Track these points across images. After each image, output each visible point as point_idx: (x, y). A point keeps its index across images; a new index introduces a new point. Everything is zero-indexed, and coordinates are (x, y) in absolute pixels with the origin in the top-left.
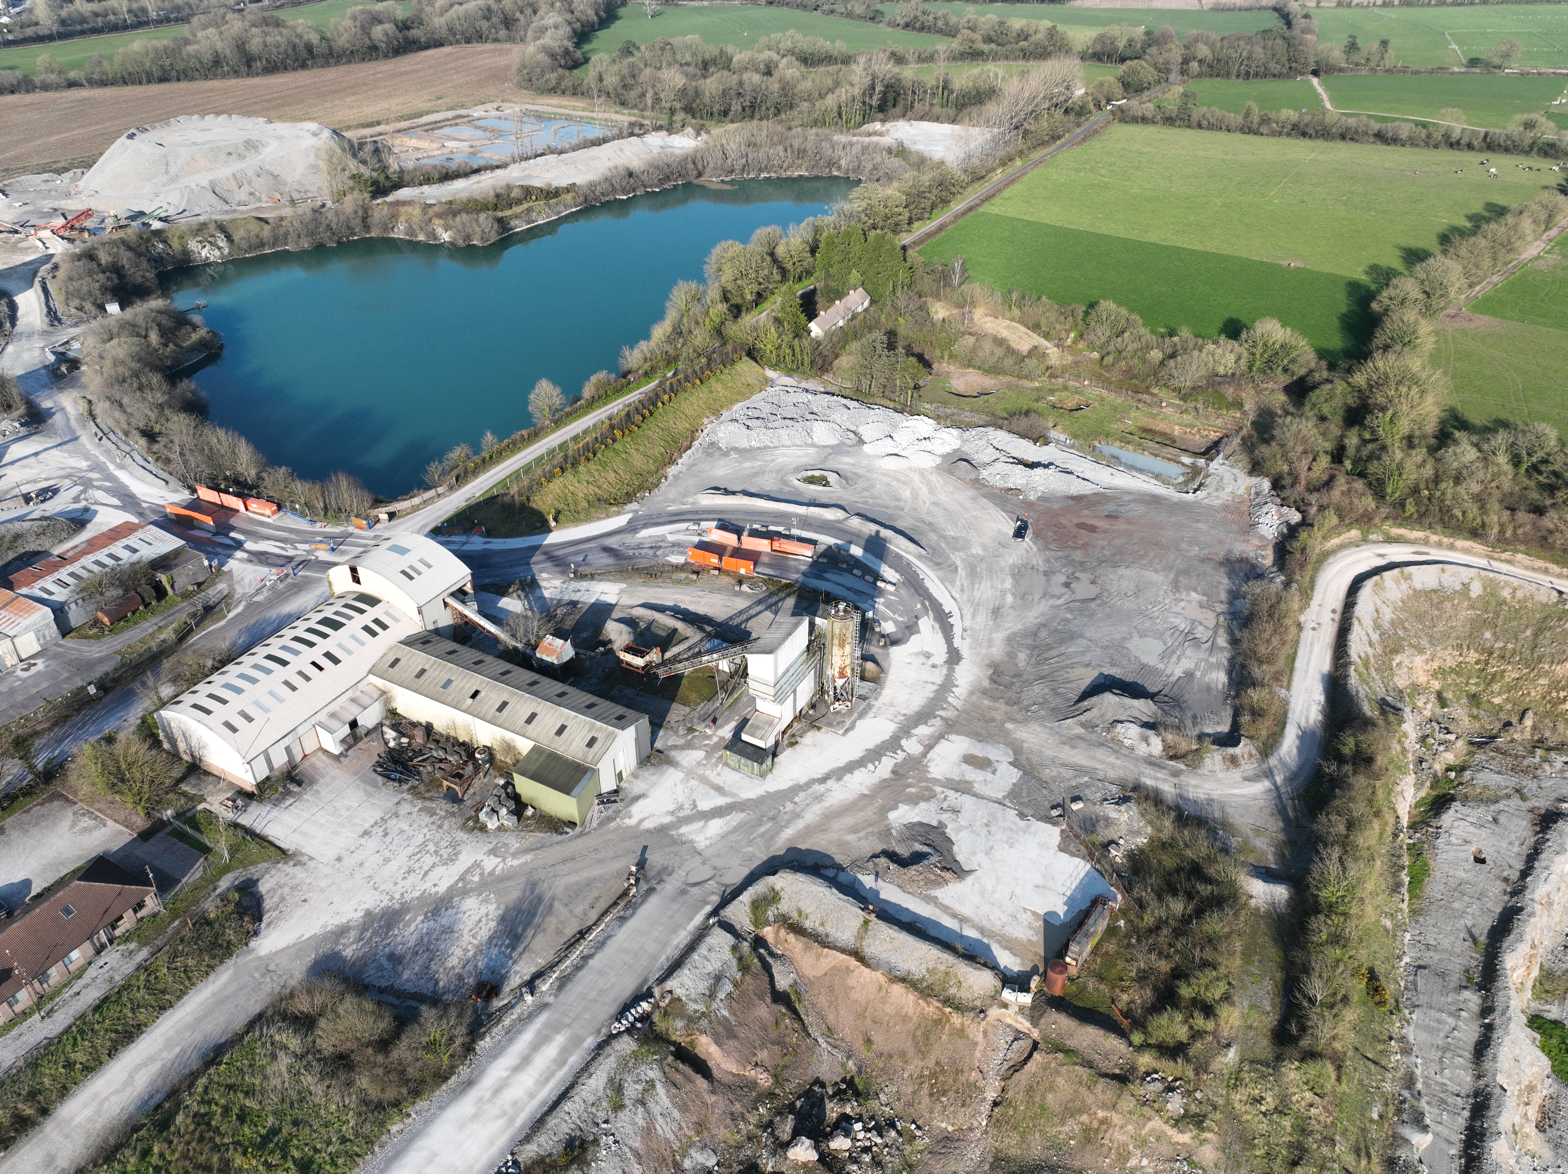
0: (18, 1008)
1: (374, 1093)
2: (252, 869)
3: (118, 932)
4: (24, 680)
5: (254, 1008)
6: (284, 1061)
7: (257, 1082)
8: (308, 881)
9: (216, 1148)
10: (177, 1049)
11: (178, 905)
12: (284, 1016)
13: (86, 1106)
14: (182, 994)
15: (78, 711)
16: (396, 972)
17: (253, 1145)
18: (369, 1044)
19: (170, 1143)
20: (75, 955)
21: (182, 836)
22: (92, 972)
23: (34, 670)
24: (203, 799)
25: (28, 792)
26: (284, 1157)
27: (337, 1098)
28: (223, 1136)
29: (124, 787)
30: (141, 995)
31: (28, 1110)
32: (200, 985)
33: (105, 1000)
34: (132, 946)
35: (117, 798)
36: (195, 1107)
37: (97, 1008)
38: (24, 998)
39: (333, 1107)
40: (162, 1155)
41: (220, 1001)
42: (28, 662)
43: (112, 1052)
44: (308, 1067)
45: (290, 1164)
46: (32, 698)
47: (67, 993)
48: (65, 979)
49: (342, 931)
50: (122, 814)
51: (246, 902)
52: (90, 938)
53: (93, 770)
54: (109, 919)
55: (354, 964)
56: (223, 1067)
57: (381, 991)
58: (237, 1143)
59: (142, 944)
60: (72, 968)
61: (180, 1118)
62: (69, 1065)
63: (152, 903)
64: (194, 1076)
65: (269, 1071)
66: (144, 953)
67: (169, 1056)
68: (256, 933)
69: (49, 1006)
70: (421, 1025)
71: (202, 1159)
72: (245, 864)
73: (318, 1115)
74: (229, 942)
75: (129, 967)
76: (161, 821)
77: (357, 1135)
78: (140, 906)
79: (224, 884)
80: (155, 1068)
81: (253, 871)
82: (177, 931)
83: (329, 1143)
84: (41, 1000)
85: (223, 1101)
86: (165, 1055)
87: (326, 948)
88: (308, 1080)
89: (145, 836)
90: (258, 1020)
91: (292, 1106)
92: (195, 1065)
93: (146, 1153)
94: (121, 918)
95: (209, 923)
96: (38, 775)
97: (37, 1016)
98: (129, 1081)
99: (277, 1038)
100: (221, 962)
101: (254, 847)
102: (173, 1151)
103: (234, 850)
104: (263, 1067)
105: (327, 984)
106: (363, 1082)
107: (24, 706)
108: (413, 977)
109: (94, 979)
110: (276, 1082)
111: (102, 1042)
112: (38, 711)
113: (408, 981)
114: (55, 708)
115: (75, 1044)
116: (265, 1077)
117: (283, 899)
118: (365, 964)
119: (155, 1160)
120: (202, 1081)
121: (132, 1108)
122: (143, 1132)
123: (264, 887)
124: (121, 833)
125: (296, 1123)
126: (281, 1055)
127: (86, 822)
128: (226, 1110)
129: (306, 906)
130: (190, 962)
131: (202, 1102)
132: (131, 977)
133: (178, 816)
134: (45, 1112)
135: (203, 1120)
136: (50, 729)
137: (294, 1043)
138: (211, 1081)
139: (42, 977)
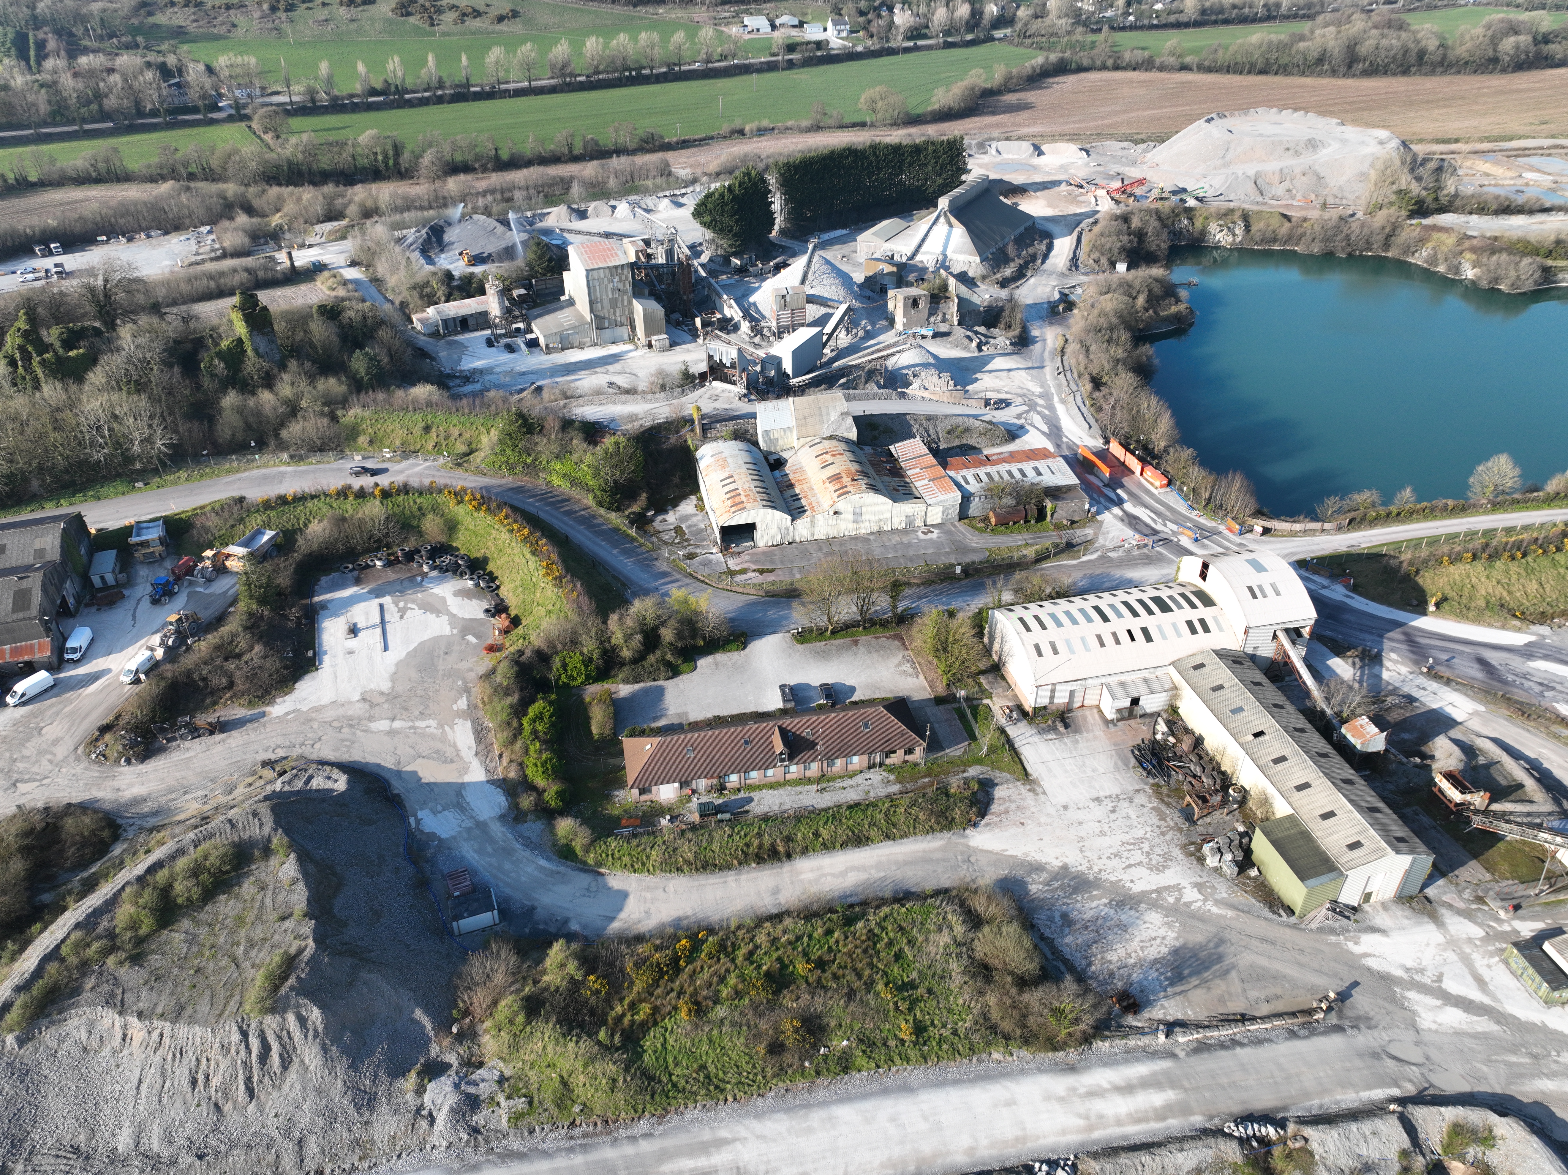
0: (808, 774)
1: (995, 1015)
2: (997, 773)
3: (888, 761)
4: (920, 541)
5: (945, 882)
6: (945, 938)
7: (920, 939)
8: (1033, 809)
9: (871, 965)
10: (882, 874)
11: (935, 767)
12: (962, 904)
13: (812, 871)
14: (904, 836)
15: (942, 581)
16: (1062, 931)
17: (895, 984)
18: (1011, 973)
19: (846, 937)
20: (856, 759)
21: (962, 716)
22: (859, 779)
23: (930, 536)
24: (990, 697)
25: (884, 624)
26: (910, 1010)
27: (967, 996)
28: (879, 960)
29: (943, 656)
30: (880, 817)
31: (781, 849)
32: (919, 837)
33: (857, 805)
34: (892, 777)
35: (935, 661)
36: (872, 925)
37: (850, 807)
38: (814, 769)
39: (960, 1001)
40: (837, 942)
41: (925, 859)
42: (928, 528)
43: (844, 845)
44: (959, 955)
45: (911, 1018)
46: (918, 556)
47: (839, 784)
48: (842, 773)
49: (1038, 868)
50: (932, 675)
51: (980, 796)
52: (870, 754)
53: (930, 631)
54: (887, 748)
55: (1033, 901)
56: (904, 910)
57: (1042, 937)
58: (885, 973)
59: (899, 781)
60: (850, 767)
61: (860, 925)
62: (817, 835)
63: (918, 755)
64: (882, 902)
65: (932, 936)
66: (895, 788)
67: (876, 874)
68: (975, 825)
69: (824, 785)
70: (1059, 990)
71: (859, 966)
72: (994, 766)
73: (947, 998)
74: (953, 819)
75: (882, 792)
76: (954, 696)
77: (966, 1037)
78: (909, 751)
79: (973, 771)
80: (863, 876)
81: (998, 776)
82: (924, 787)
83: (944, 1026)
84: (823, 778)
85: (891, 935)
86: (873, 871)
87: (1019, 873)
88: (955, 967)
89: (939, 701)
90: (942, 893)
91: (933, 976)
92: (888, 894)
93: (829, 932)
94: (894, 752)
95: (947, 795)
96: (895, 615)
97: (814, 787)
98: (843, 874)
99: (949, 916)
100: (941, 830)
101: (1007, 756)
102: (845, 945)
103: (992, 750)
104: (929, 931)
105: (1005, 902)
106: (992, 999)
107: (911, 560)
108: (1073, 946)
109: (858, 785)
110: (932, 949)
111: (843, 833)
112: (917, 568)
113: (1067, 945)
114: (928, 571)
115: (826, 823)
116: (927, 940)
117: (1007, 812)
118: (1041, 907)
119: (832, 941)
120: (886, 910)
121: (836, 894)
122: (834, 916)
123: (999, 793)
124: (925, 689)
125: (930, 991)
126: (946, 931)
127: (907, 667)
128: (890, 944)
129: (1021, 829)
130: (921, 816)
131: (879, 924)
132: (880, 799)
133: (967, 699)
134: (789, 856)
135: (873, 937)
136: (918, 585)
137: (959, 929)
138: (891, 914)
139: (831, 762)
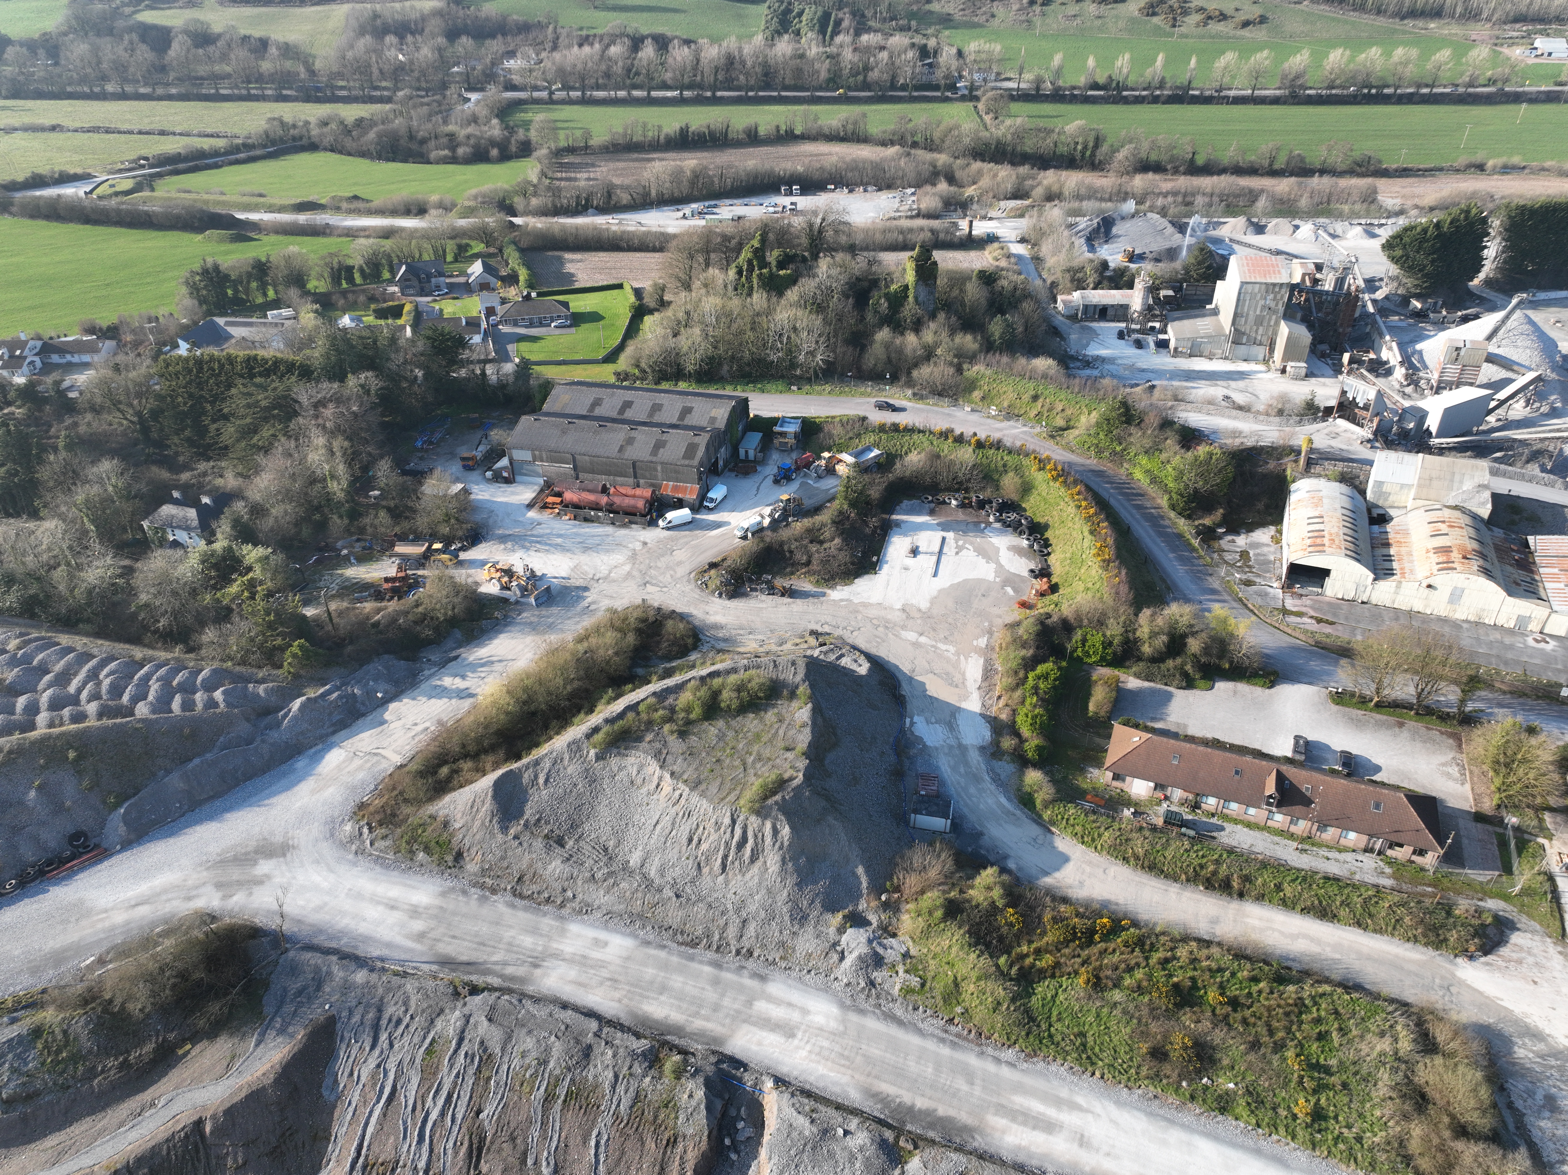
0: (1293, 829)
1: (1414, 1146)
2: (1524, 918)
3: (1389, 852)
4: (1527, 646)
5: (1410, 995)
6: (1384, 1045)
7: (1355, 1032)
8: (1556, 974)
9: (1289, 1031)
10: (1338, 956)
11: (1445, 881)
12: (1420, 1023)
13: (1260, 919)
14: (1379, 931)
15: (1538, 698)
16: (1539, 1111)
17: (1308, 1058)
18: (1452, 1117)
19: (1272, 992)
20: (1352, 835)
21: (1503, 844)
22: (1349, 857)
23: (1542, 645)
24: (1550, 837)
25: (1444, 718)
26: (1315, 1092)
27: (1387, 1112)
28: (1299, 1029)
29: (1503, 770)
30: (1357, 900)
31: (1235, 884)
32: (1396, 940)
33: (1336, 879)
34: (1388, 870)
35: (1491, 774)
36: (1305, 994)
37: (1327, 878)
38: (1302, 827)
39: (1378, 1113)
40: (1260, 992)
41: (1395, 964)
42: (1544, 636)
43: (1305, 911)
44: (1395, 1070)
45: (1313, 1100)
46: (1517, 662)
47: (1323, 852)
48: (1332, 843)
49: (1537, 1035)
50: (1482, 789)
51: (1491, 931)
52: (1371, 836)
53: (1497, 739)
54: (1394, 838)
55: (1514, 1064)
56: (1347, 997)
57: (1510, 1106)
58: (1301, 1045)
59: (1395, 876)
60: (1343, 841)
61: (1291, 988)
62: (1279, 888)
63: (1430, 860)
64: (1327, 981)
65: (1369, 1036)
66: (1388, 882)
67: (1329, 953)
68: (1471, 958)
69: (1307, 847)
70: (1504, 1156)
71: (1275, 1024)
72: (1522, 908)
73: (1363, 1102)
74: (1446, 940)
75: (1371, 879)
76: (1502, 820)
77: (1371, 1150)
78: (1421, 852)
79: (1492, 904)
80: (1314, 949)
81: (1523, 920)
82: (1424, 895)
83: (1349, 1127)
84: (1308, 839)
85: (1323, 1013)
86: (1328, 949)
87: (1508, 1029)
88: (1384, 1077)
89: (1479, 817)
90: (1404, 1005)
91: (1356, 1073)
92: (1336, 976)
93: (1255, 980)
94: (1401, 846)
95: (1449, 913)
96: (1461, 712)
97: (1295, 844)
98: (1295, 937)
99: (1399, 1028)
100: (1426, 945)
101: (1545, 907)
102: (1267, 999)
103: (1526, 892)
104: (1368, 1030)
105: (1475, 1045)
106: (1417, 1130)
107: (1506, 663)
108: (1548, 1133)
109: (1345, 862)
110: (1364, 1048)
111: (1308, 899)
112: (1511, 674)
113: (1540, 1128)
114: (1523, 682)
115: (1293, 881)
116: (1362, 1037)
117: (1520, 962)
118: (1523, 1076)
119: (1255, 989)
120: (1327, 988)
121: (1278, 952)
122: (1267, 968)
123: (1516, 938)
124: (1466, 799)
125: (1345, 1085)
126: (1388, 1040)
127: (1454, 771)
128: (1318, 1021)
129: (1532, 987)
130: (1407, 919)
131: (1313, 998)
132: (1365, 884)
133: (1517, 829)
134: (1241, 895)
135: (1300, 1004)
136: (1504, 693)
137: (1405, 1045)
138: (1331, 994)
139: (1323, 826)
